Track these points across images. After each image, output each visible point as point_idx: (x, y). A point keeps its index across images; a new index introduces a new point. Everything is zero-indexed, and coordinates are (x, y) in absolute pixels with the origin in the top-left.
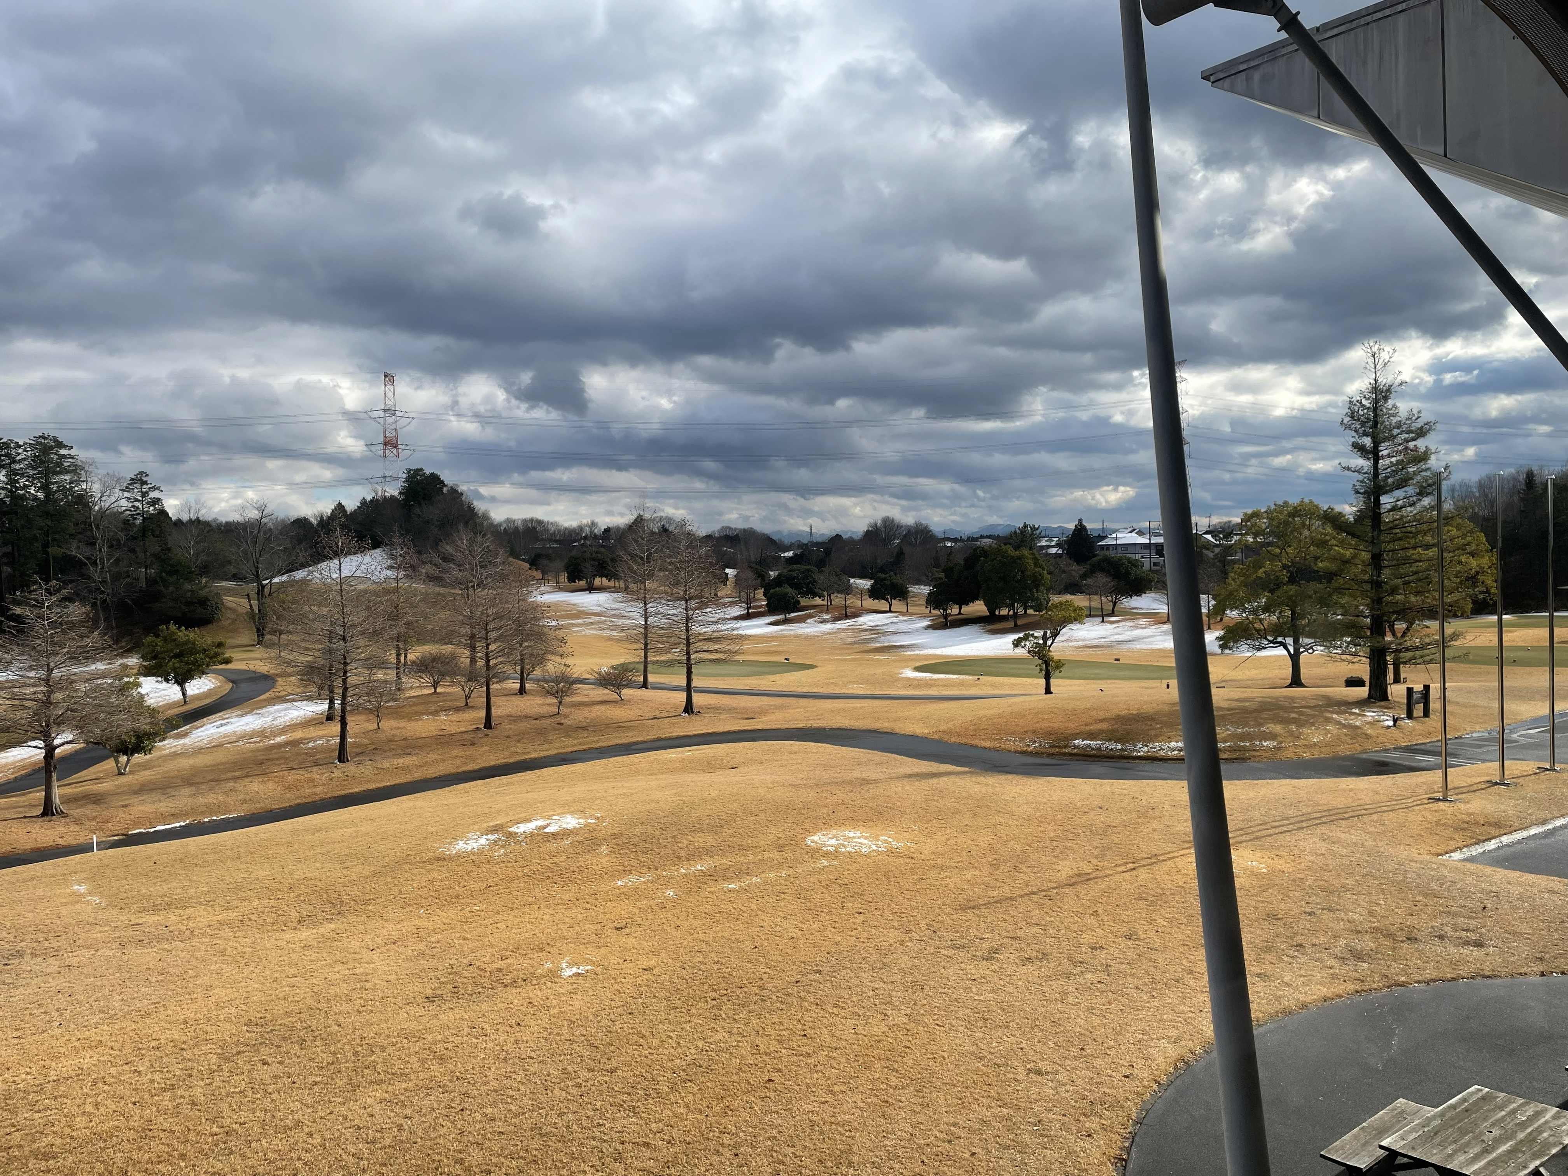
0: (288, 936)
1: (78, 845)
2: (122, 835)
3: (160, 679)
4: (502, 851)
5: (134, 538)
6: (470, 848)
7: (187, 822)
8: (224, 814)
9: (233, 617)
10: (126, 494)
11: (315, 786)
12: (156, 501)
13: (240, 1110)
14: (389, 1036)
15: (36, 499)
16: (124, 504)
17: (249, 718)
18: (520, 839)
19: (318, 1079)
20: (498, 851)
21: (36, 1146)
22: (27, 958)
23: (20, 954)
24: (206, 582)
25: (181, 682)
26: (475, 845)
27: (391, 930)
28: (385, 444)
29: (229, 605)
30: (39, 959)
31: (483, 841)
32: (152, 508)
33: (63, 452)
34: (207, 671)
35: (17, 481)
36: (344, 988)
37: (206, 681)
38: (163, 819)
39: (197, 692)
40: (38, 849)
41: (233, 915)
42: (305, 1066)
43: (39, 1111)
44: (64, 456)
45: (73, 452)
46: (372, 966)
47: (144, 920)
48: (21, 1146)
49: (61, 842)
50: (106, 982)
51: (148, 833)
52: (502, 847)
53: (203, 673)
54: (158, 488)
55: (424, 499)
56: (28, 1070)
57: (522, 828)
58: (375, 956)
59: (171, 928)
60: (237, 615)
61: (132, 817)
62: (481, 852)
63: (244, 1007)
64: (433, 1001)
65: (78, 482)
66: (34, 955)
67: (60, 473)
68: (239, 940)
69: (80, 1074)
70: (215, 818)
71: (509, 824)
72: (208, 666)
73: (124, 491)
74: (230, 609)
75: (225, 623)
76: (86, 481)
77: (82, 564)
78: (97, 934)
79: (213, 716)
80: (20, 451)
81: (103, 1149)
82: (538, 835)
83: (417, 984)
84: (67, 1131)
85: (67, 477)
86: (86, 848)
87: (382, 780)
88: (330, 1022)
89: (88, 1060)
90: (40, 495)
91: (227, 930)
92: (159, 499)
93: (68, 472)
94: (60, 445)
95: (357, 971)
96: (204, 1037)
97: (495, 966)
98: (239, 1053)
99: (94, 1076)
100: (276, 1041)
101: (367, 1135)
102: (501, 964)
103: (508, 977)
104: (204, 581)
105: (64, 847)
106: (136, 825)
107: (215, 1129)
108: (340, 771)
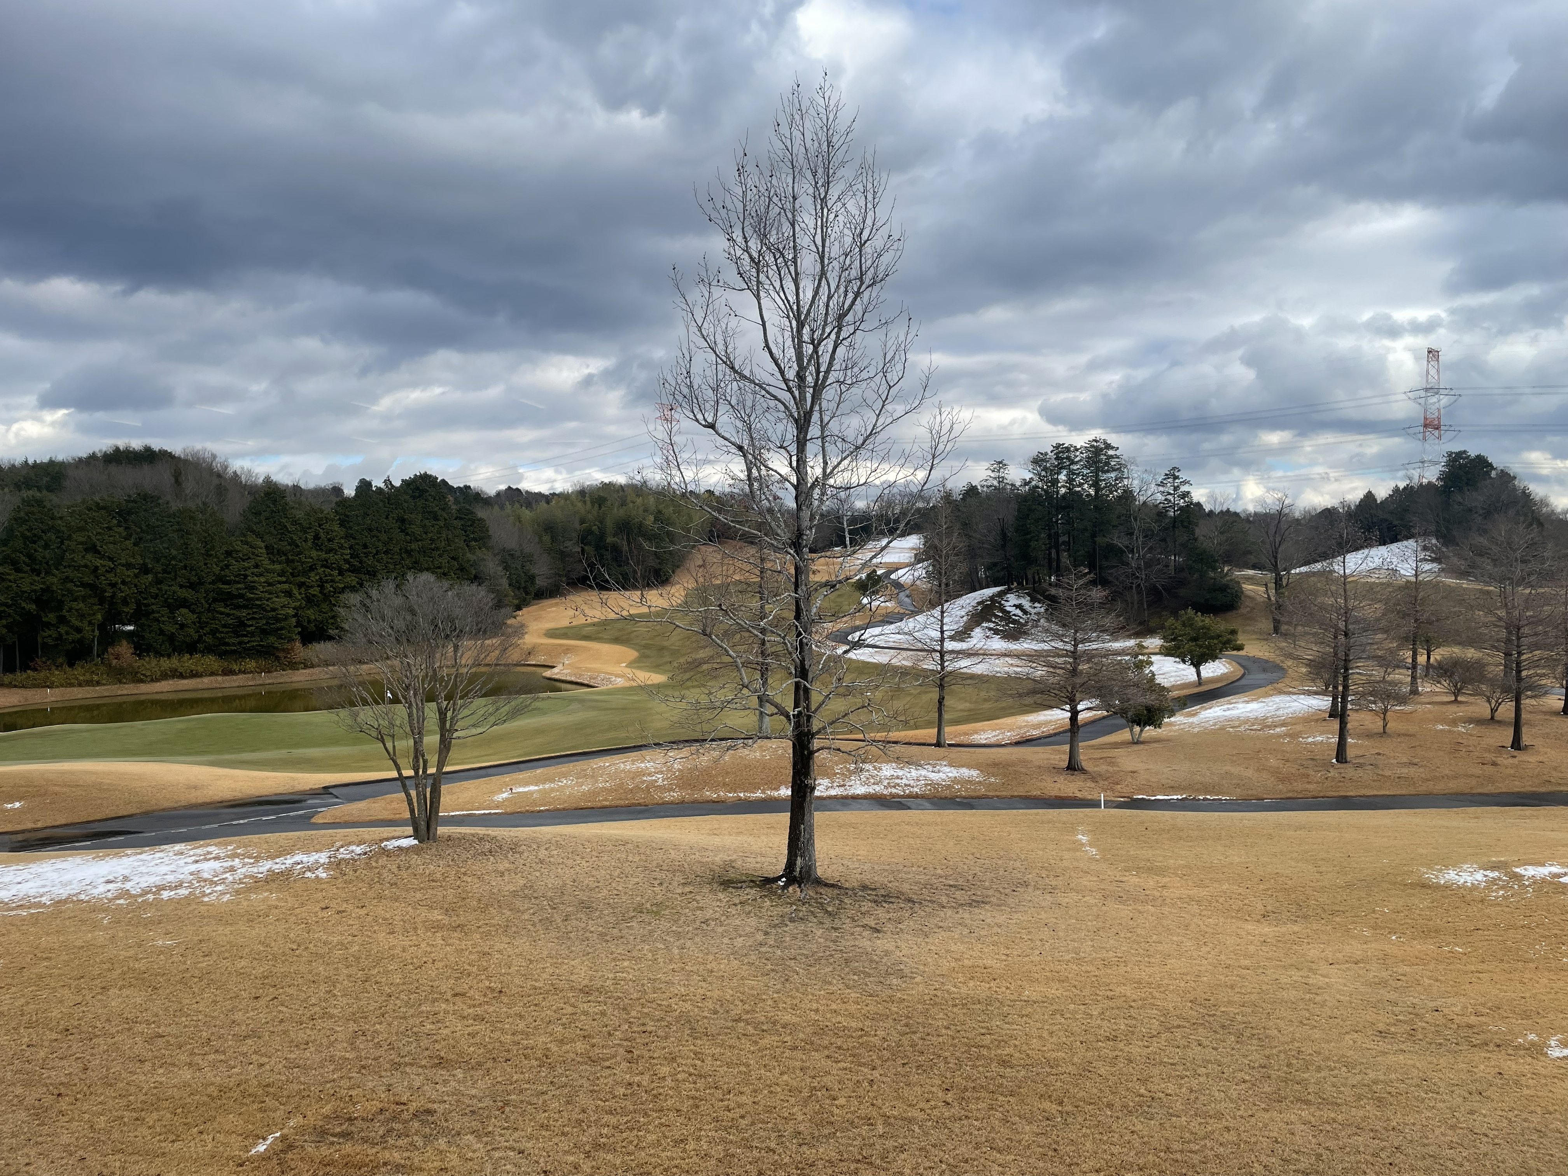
0: (1249, 927)
1: (1091, 800)
2: (1128, 797)
3: (1177, 659)
4: (1501, 893)
5: (1166, 529)
6: (1462, 881)
7: (1184, 796)
8: (1217, 795)
9: (1251, 605)
10: (1161, 489)
11: (1309, 782)
12: (1186, 495)
13: (1169, 1082)
14: (1328, 1059)
15: (1089, 495)
16: (1160, 497)
17: (1254, 706)
18: (1527, 883)
19: (1247, 1078)
20: (1496, 891)
21: (999, 1052)
22: (1030, 889)
23: (1026, 884)
24: (1229, 570)
25: (1197, 665)
26: (1469, 879)
27: (1355, 949)
28: (1426, 426)
29: (1249, 593)
30: (1038, 892)
31: (1479, 876)
32: (1182, 501)
33: (1111, 452)
34: (1220, 656)
35: (1074, 480)
36: (1292, 994)
37: (1220, 665)
38: (1165, 789)
39: (1211, 675)
40: (1060, 797)
41: (1204, 893)
42: (1237, 1060)
43: (1008, 1023)
44: (1112, 457)
45: (1118, 453)
46: (1327, 980)
47: (1126, 878)
48: (989, 1048)
49: (1079, 795)
50: (1084, 927)
51: (1149, 800)
52: (1502, 888)
53: (1217, 658)
54: (1188, 482)
55: (1467, 484)
56: (1008, 985)
57: (1530, 871)
58: (1333, 970)
59: (1148, 892)
60: (1256, 604)
61: (1138, 783)
62: (1474, 888)
63: (1193, 984)
64: (1385, 1037)
65: (1121, 479)
66: (1036, 888)
67: (1108, 471)
68: (1204, 918)
69: (1045, 1001)
70: (1208, 797)
71: (1514, 864)
72: (1221, 651)
73: (1159, 485)
74: (1249, 597)
75: (1243, 611)
76: (1128, 478)
77: (1122, 552)
78: (1086, 882)
79: (1222, 700)
80: (1078, 453)
81: (1049, 1074)
82: (1550, 883)
83: (1371, 1013)
84: (1025, 1047)
85: (1113, 475)
86: (1095, 804)
87: (1381, 788)
88: (1271, 1024)
89: (1054, 991)
90: (1092, 492)
91: (1195, 906)
92: (1188, 493)
93: (1114, 470)
94: (1108, 446)
95: (1311, 981)
96: (1152, 1001)
97: (1466, 1019)
98: (1179, 1027)
99: (1055, 1007)
100: (1216, 1026)
101: (1283, 1151)
102: (1473, 1020)
103: (1479, 1037)
104: (1226, 569)
105: (1081, 799)
106: (1140, 791)
107: (1142, 1091)
108: (1336, 771)
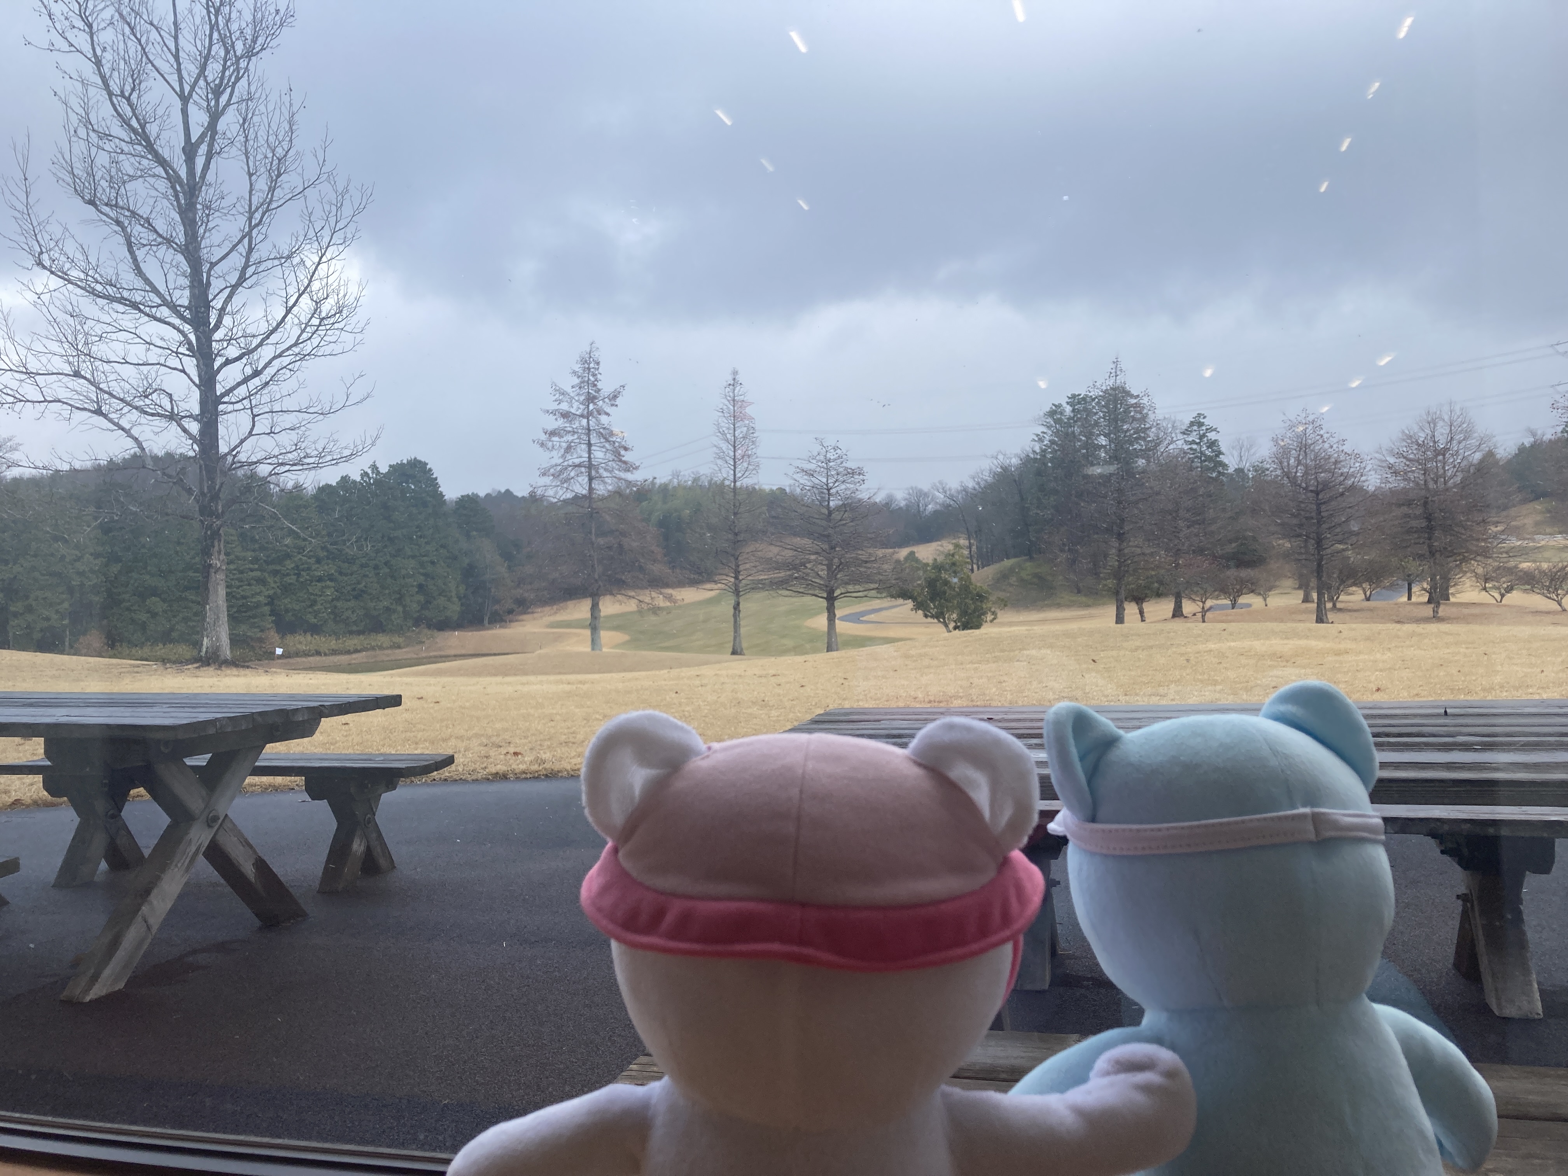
54: (1215, 430)
